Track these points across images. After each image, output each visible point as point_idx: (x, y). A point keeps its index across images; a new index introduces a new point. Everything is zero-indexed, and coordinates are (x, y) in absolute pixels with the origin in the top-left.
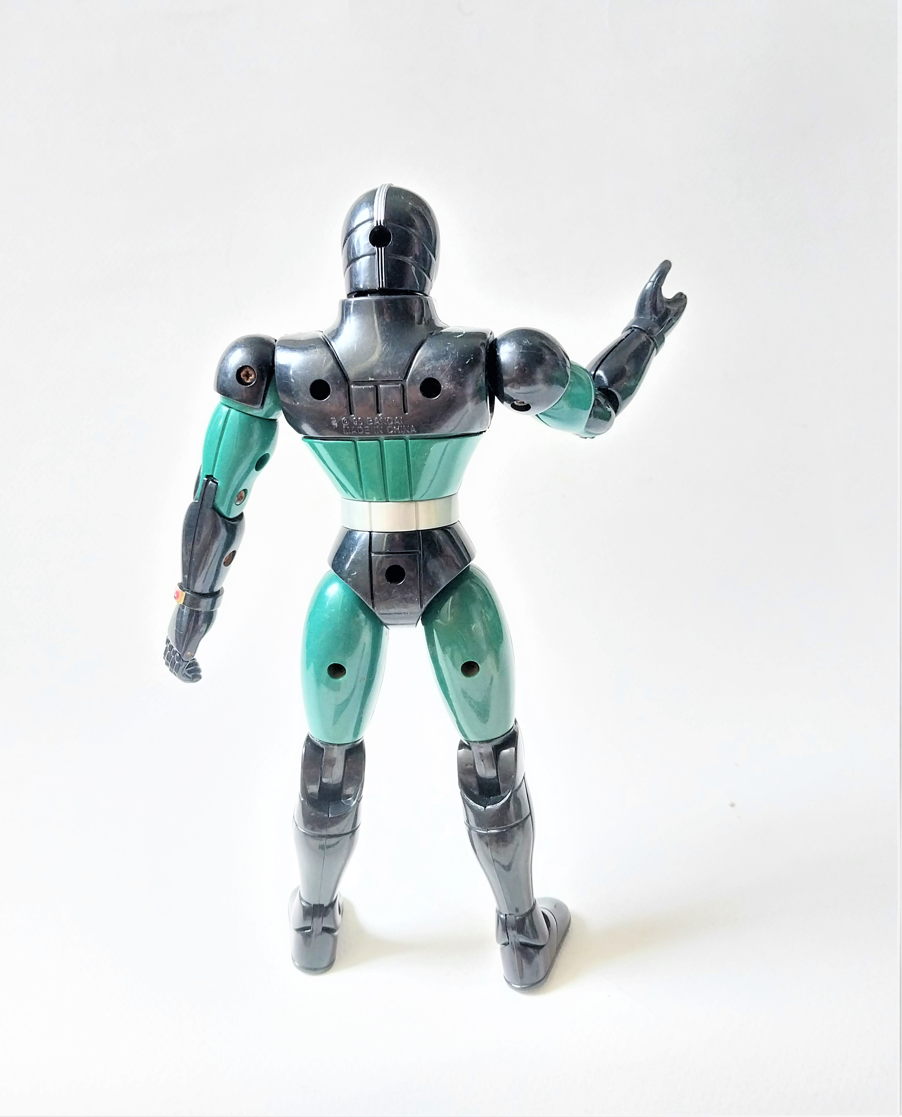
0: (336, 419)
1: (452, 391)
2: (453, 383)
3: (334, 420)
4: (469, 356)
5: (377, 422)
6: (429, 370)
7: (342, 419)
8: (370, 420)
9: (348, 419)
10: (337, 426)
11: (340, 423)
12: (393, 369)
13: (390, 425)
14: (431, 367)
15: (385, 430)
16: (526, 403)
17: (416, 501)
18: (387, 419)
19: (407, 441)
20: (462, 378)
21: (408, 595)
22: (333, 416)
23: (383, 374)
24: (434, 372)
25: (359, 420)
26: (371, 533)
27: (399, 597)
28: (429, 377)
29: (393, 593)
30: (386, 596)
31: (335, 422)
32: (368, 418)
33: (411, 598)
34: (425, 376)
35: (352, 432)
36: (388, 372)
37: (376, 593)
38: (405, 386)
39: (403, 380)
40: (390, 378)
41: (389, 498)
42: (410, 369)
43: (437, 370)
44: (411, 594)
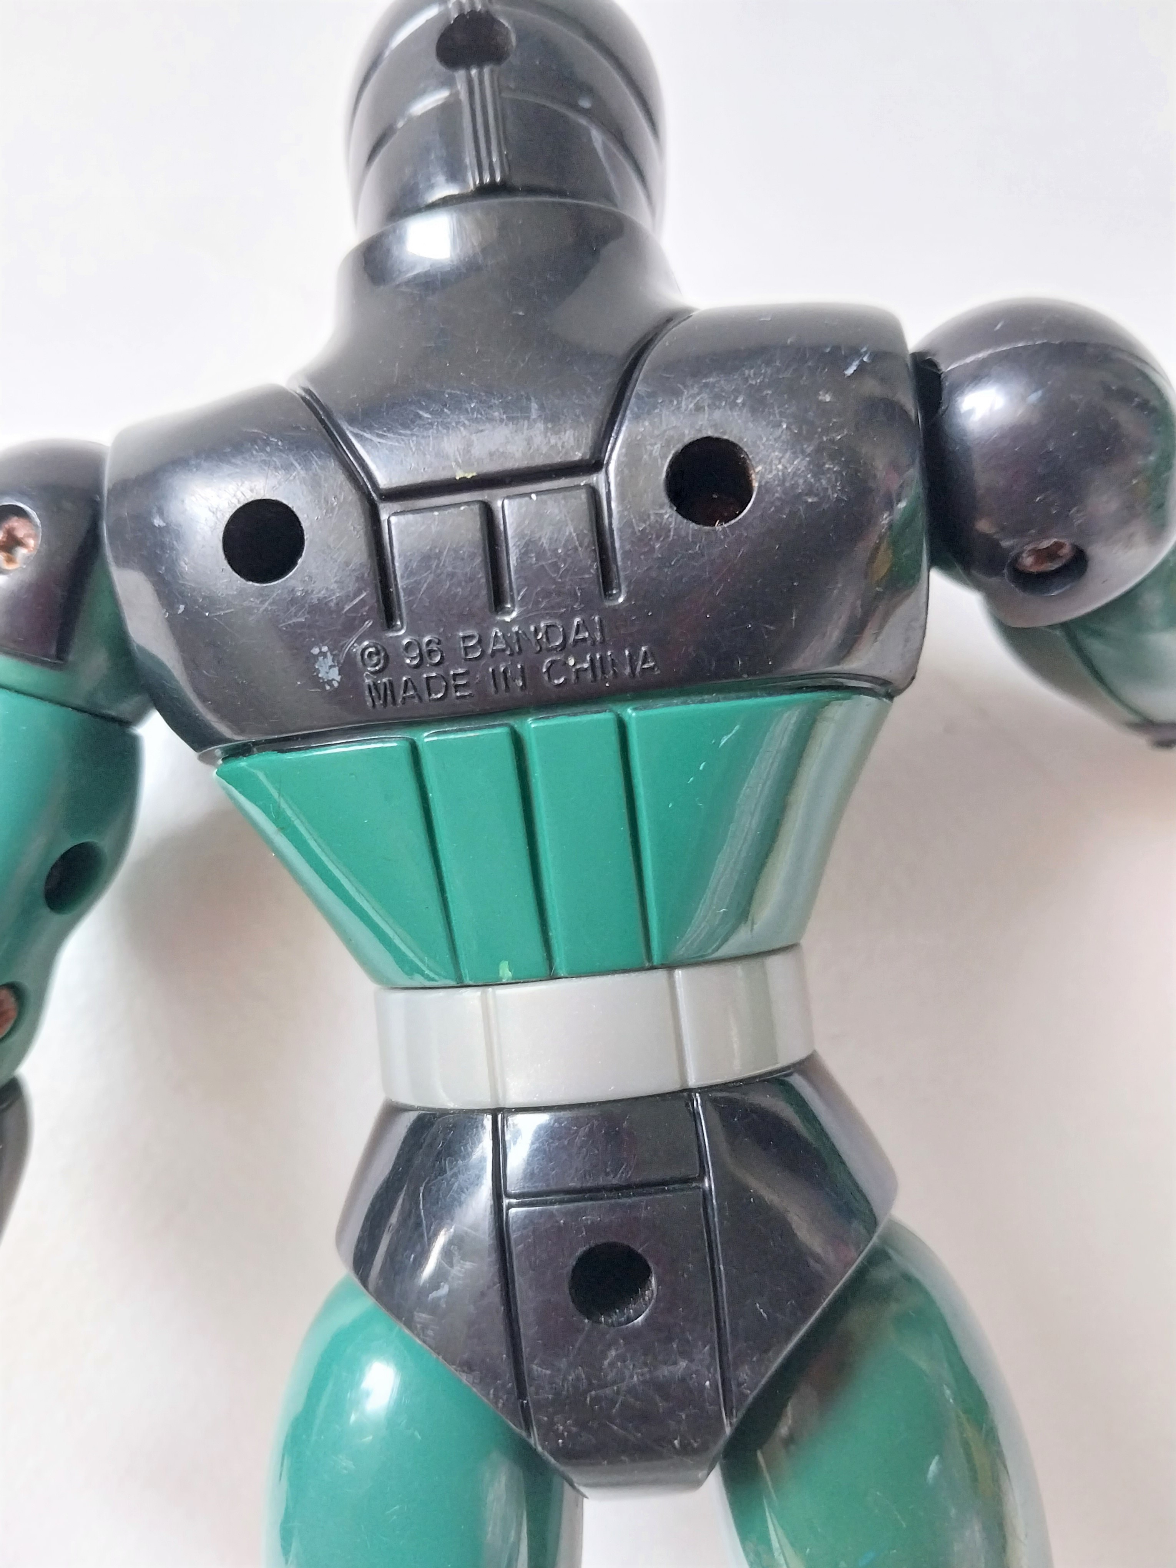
0: (333, 650)
1: (801, 481)
2: (803, 452)
3: (324, 655)
4: (855, 352)
5: (499, 646)
6: (699, 408)
7: (357, 649)
8: (471, 637)
9: (379, 647)
10: (338, 678)
11: (348, 667)
12: (550, 425)
13: (550, 650)
14: (705, 398)
15: (530, 673)
16: (1066, 551)
17: (670, 967)
18: (536, 632)
19: (626, 719)
20: (839, 428)
21: (671, 1368)
22: (322, 640)
23: (511, 448)
24: (717, 414)
25: (424, 647)
26: (501, 1114)
27: (632, 1377)
28: (699, 436)
29: (606, 1363)
30: (578, 1379)
31: (331, 667)
32: (461, 634)
33: (683, 1380)
34: (683, 434)
35: (400, 700)
36: (529, 441)
37: (536, 1369)
38: (603, 492)
39: (595, 464)
40: (539, 461)
41: (561, 962)
42: (624, 416)
43: (733, 405)
44: (683, 1364)
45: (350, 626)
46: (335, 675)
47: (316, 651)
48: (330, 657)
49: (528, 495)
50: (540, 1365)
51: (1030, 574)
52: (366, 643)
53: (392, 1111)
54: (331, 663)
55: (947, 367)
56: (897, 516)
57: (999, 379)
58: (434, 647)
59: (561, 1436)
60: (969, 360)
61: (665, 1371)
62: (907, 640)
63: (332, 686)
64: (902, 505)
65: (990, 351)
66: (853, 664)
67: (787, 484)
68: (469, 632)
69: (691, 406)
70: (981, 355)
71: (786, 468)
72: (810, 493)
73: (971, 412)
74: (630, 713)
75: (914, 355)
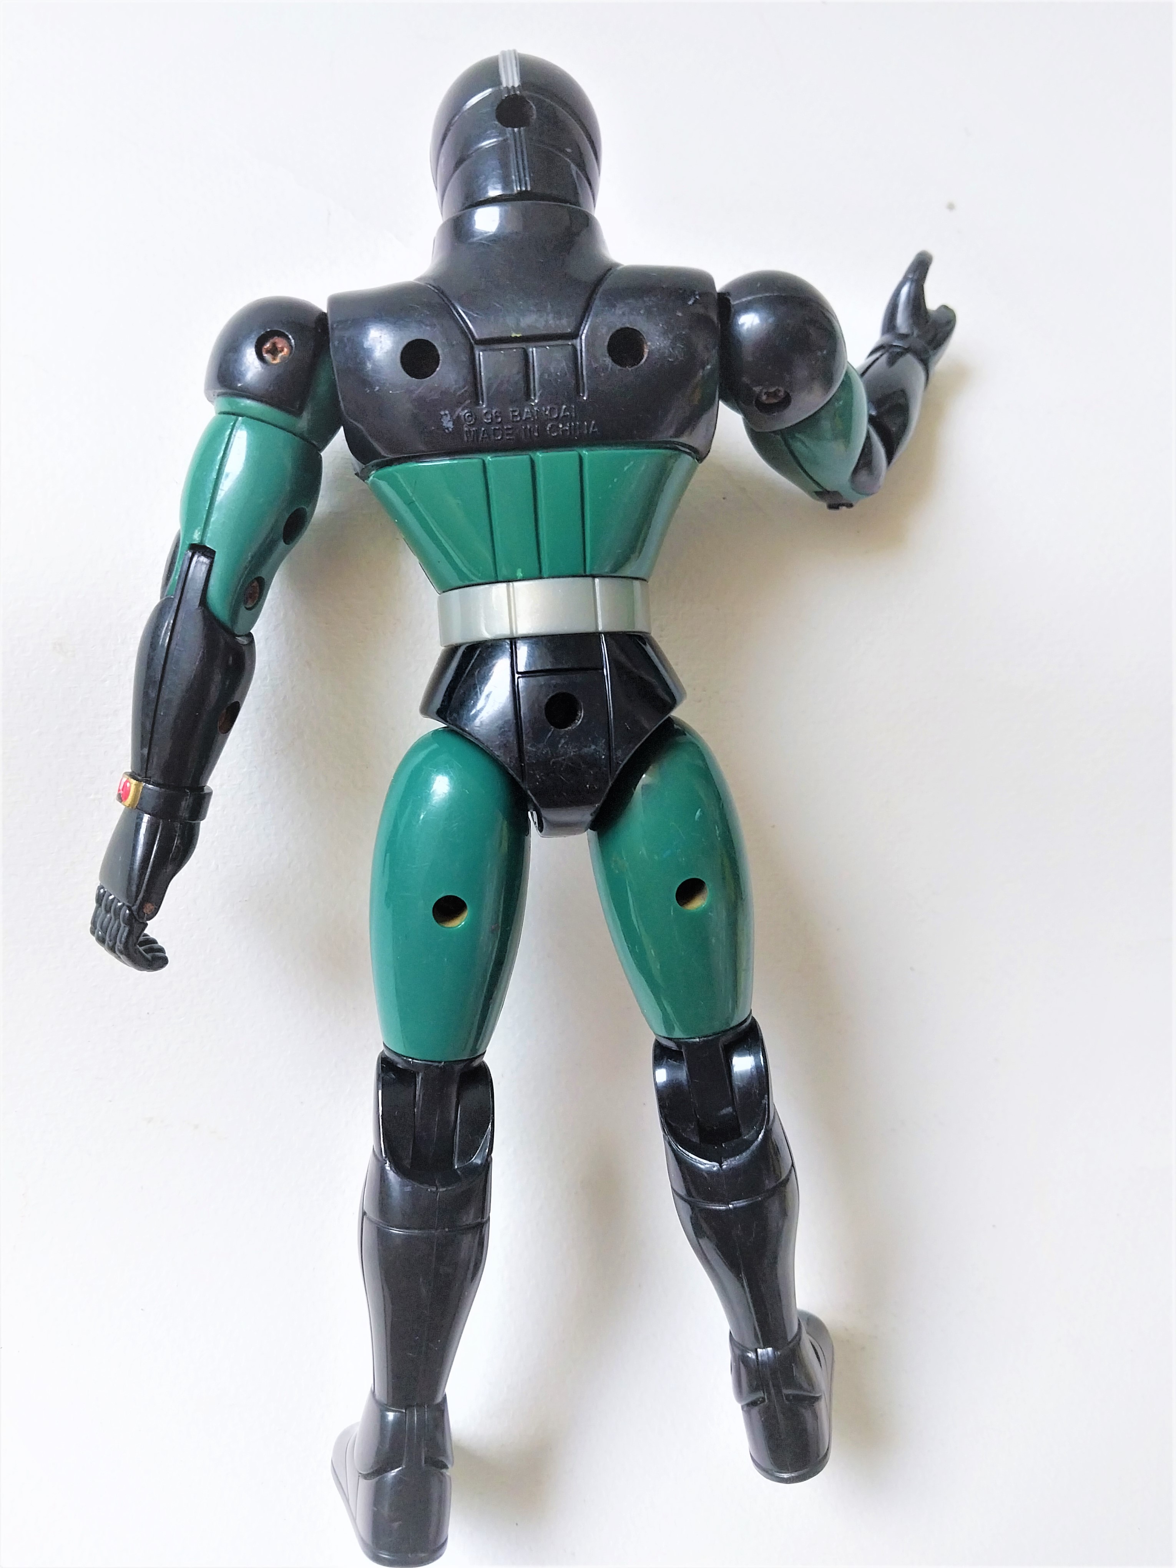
0: (450, 413)
1: (667, 351)
2: (668, 338)
3: (446, 414)
4: (693, 293)
5: (528, 416)
6: (624, 314)
7: (462, 414)
8: (515, 411)
9: (473, 413)
10: (452, 427)
11: (457, 421)
12: (556, 315)
13: (552, 420)
14: (627, 309)
15: (542, 430)
16: (782, 394)
17: (594, 577)
18: (546, 410)
19: (582, 455)
20: (683, 329)
21: (588, 749)
22: (445, 409)
23: (538, 325)
24: (632, 318)
25: (493, 414)
26: (513, 641)
27: (571, 752)
28: (623, 326)
29: (560, 746)
30: (547, 752)
31: (449, 421)
32: (511, 409)
33: (592, 754)
34: (616, 325)
35: (480, 439)
36: (547, 321)
37: (528, 747)
38: (579, 348)
39: (575, 335)
40: (551, 331)
41: (545, 571)
42: (589, 315)
43: (639, 314)
44: (593, 747)
45: (459, 403)
46: (450, 425)
47: (442, 413)
48: (449, 416)
49: (545, 347)
50: (531, 746)
51: (765, 404)
52: (466, 411)
53: (451, 651)
54: (449, 419)
55: (734, 302)
56: (706, 372)
57: (756, 311)
58: (497, 414)
59: (537, 780)
60: (744, 300)
61: (586, 750)
62: (707, 430)
63: (448, 430)
64: (709, 367)
65: (753, 297)
66: (683, 439)
67: (661, 351)
68: (515, 409)
69: (621, 313)
70: (749, 298)
71: (660, 344)
72: (670, 356)
73: (743, 325)
74: (585, 452)
75: (719, 294)
